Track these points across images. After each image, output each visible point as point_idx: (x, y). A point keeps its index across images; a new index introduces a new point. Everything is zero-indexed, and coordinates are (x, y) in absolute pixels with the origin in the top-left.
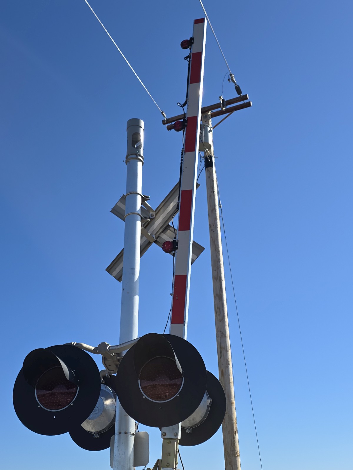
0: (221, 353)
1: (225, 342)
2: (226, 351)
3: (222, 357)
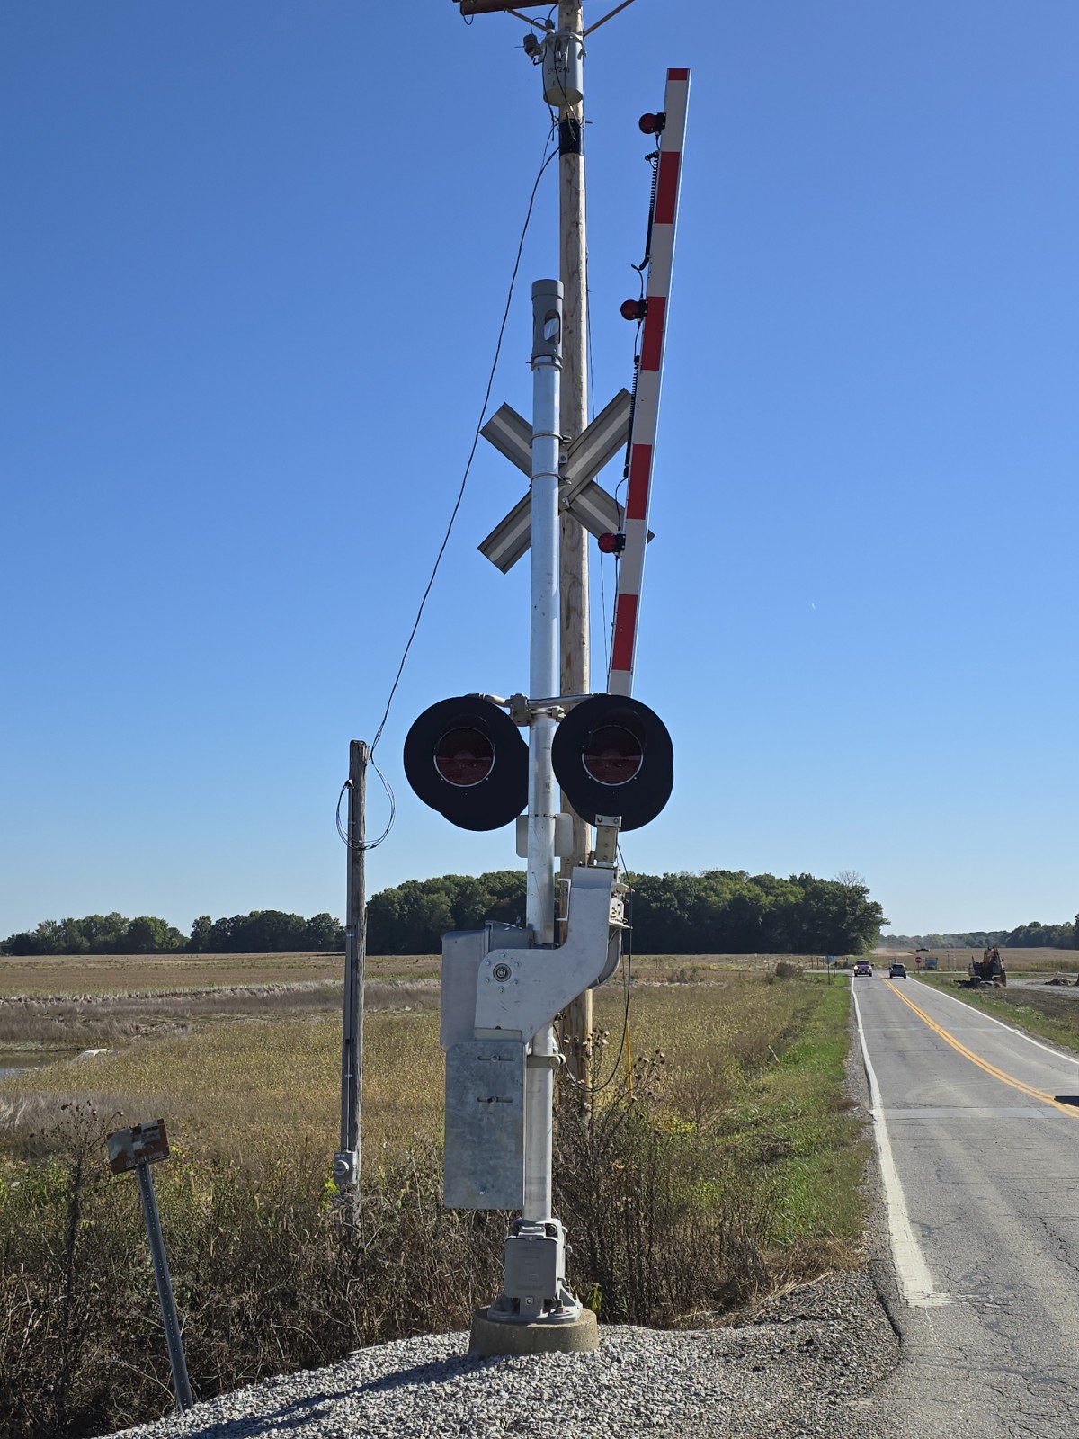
0: (568, 618)
1: (580, 597)
2: (580, 615)
3: (571, 628)
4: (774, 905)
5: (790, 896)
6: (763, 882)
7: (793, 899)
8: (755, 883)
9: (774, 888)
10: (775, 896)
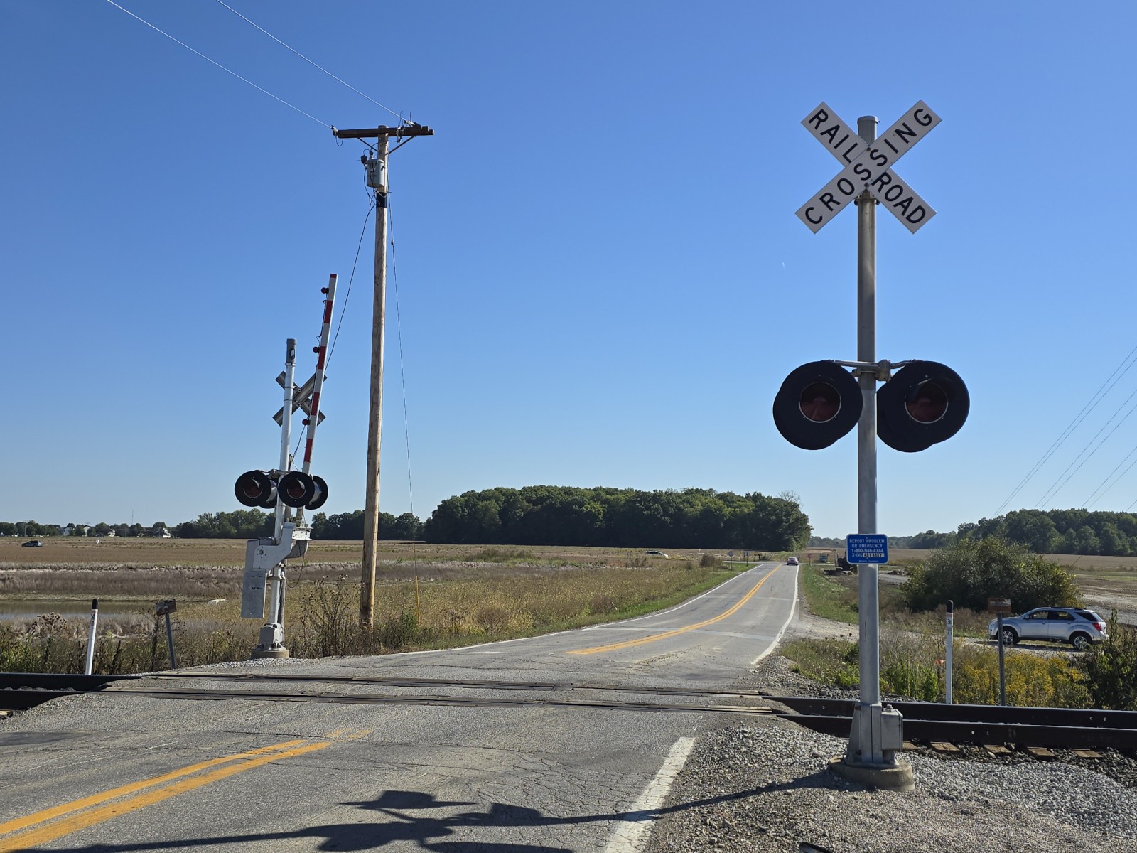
4: (734, 514)
5: (743, 508)
6: (727, 498)
7: (746, 510)
8: (720, 499)
9: (733, 502)
10: (735, 508)
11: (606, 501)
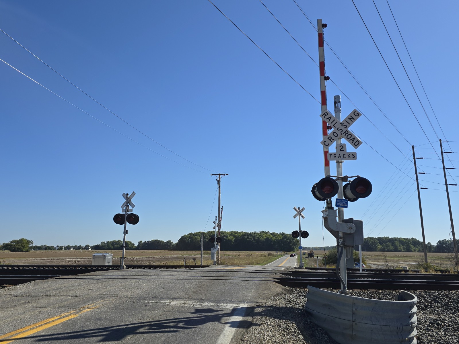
4: (276, 239)
7: (280, 238)
8: (271, 234)
9: (275, 236)
10: (276, 237)
11: (235, 236)
